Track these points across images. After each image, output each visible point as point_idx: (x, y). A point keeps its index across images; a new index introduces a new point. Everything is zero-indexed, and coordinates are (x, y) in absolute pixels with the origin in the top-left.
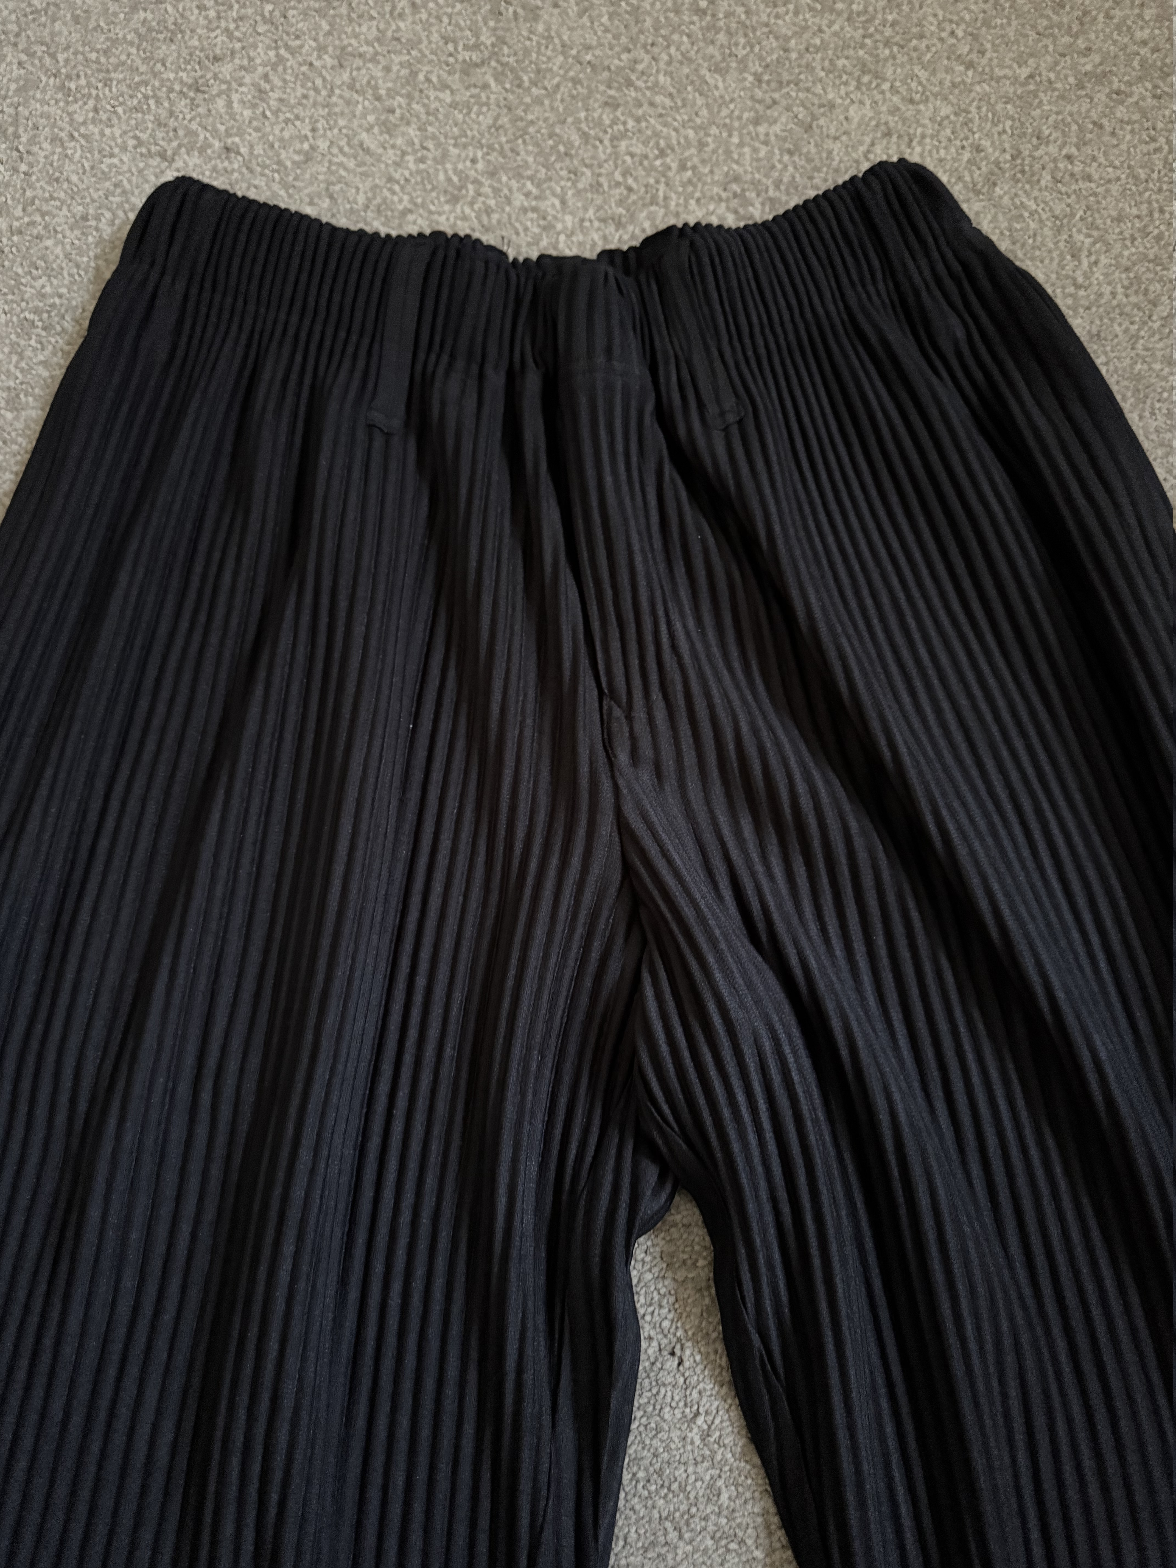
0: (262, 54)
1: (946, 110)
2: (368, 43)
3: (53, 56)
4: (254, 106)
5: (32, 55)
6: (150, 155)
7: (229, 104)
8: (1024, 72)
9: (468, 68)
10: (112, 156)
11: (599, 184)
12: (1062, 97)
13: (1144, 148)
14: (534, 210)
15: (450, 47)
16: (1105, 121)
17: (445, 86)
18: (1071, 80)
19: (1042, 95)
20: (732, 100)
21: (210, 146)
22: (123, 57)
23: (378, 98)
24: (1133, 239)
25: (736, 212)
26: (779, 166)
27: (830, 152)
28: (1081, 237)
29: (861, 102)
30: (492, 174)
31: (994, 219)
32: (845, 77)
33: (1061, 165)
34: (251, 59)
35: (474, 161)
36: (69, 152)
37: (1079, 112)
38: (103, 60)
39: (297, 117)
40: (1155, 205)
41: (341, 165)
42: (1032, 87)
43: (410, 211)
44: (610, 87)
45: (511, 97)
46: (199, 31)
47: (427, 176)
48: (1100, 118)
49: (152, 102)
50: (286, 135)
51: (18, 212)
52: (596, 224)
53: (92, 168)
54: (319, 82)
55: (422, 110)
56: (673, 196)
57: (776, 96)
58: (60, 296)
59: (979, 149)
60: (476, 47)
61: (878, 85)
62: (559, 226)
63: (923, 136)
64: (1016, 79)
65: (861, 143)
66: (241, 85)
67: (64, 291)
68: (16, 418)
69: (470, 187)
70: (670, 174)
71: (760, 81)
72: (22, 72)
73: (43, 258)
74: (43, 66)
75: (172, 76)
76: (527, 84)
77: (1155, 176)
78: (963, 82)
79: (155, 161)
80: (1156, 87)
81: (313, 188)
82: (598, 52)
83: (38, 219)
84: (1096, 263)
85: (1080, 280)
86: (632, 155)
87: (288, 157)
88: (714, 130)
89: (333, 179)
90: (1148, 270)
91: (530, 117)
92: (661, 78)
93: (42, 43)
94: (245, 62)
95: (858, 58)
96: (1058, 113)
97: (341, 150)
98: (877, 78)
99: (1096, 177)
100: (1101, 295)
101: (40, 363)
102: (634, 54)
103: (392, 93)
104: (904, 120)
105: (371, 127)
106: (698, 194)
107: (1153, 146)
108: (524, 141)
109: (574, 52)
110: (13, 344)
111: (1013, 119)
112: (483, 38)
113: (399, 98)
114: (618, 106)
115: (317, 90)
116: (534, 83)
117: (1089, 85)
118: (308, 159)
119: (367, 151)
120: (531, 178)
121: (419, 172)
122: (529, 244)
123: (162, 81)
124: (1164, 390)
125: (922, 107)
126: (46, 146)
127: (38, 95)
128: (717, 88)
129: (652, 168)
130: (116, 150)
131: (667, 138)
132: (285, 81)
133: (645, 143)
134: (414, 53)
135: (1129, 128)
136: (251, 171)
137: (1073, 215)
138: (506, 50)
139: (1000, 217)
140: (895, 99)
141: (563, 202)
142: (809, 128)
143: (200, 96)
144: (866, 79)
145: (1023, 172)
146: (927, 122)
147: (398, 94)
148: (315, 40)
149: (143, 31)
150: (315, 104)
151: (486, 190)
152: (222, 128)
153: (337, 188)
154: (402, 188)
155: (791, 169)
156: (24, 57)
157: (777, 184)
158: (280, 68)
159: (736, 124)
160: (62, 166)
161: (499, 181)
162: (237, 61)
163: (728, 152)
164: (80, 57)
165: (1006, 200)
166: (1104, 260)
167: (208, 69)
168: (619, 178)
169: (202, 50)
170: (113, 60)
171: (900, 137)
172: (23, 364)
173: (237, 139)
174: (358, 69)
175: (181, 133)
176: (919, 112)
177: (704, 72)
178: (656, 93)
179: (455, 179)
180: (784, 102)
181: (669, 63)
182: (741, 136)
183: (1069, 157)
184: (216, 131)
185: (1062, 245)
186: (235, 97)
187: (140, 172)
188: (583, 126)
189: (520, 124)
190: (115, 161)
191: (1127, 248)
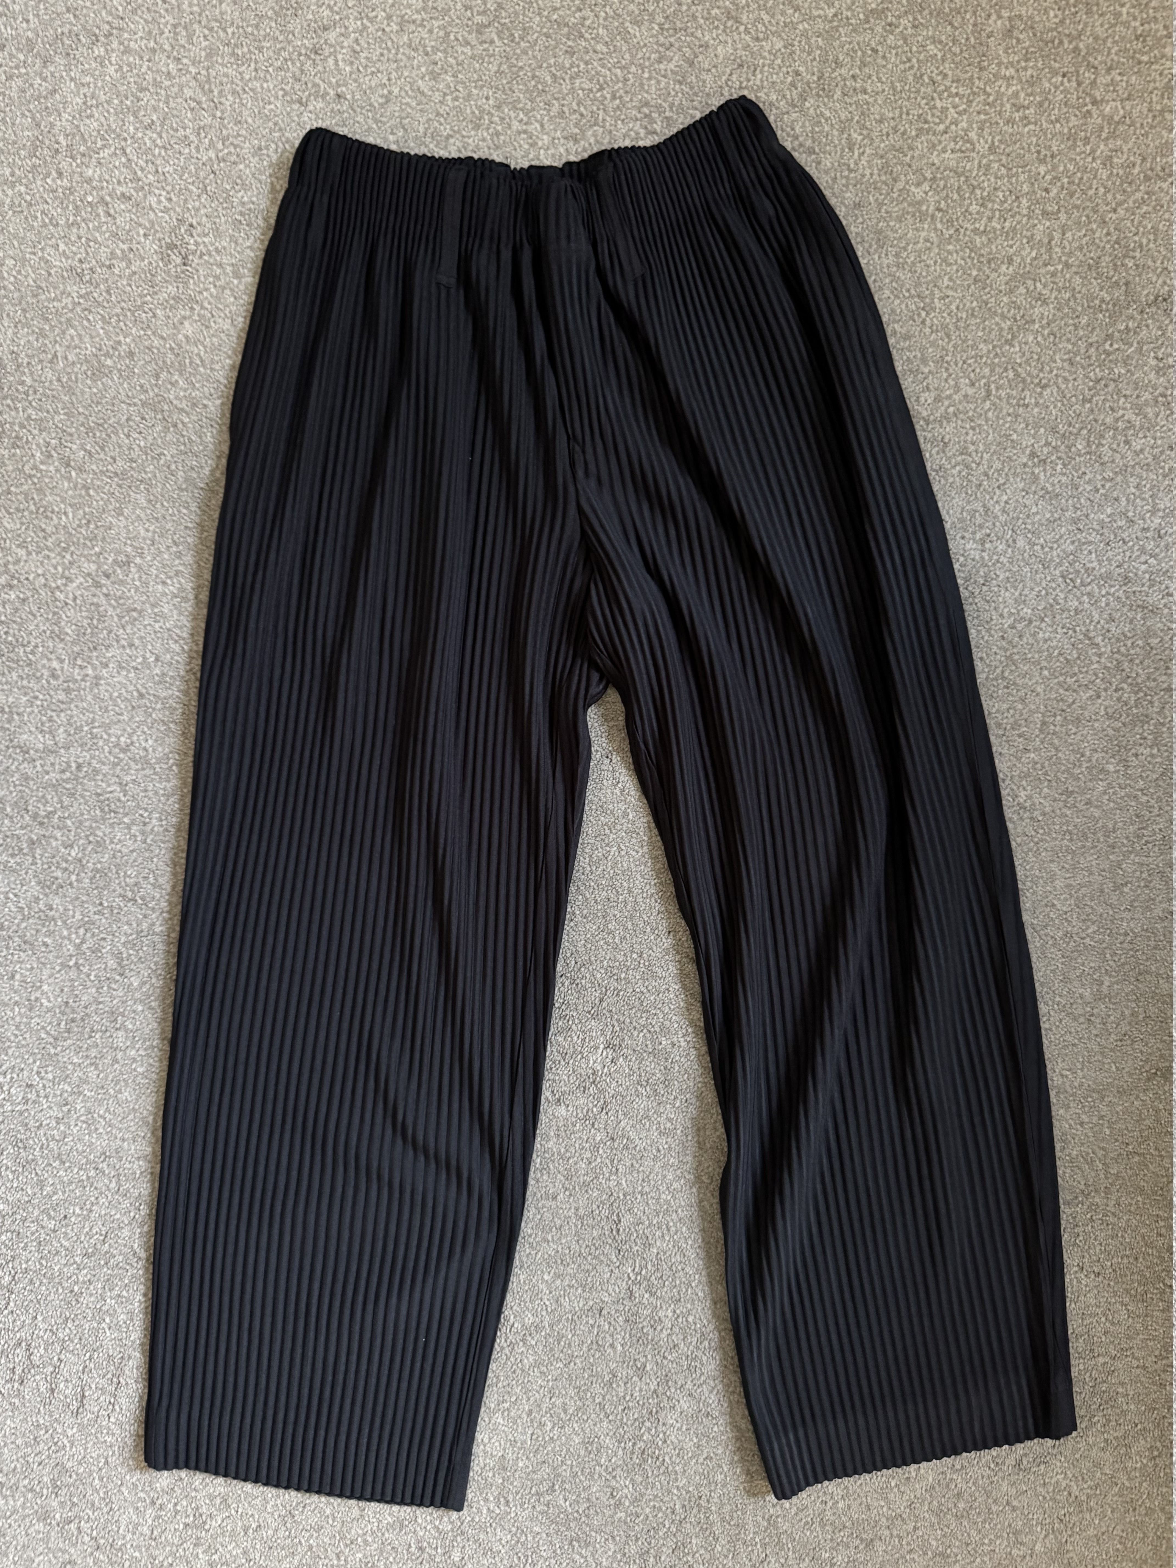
0: (353, 25)
1: (779, 45)
2: (418, 12)
3: (224, 30)
4: (352, 63)
5: (211, 29)
6: (292, 101)
7: (336, 61)
8: (831, 12)
9: (480, 29)
10: (270, 103)
11: (564, 112)
12: (854, 30)
13: (902, 67)
14: (525, 132)
15: (469, 13)
16: (880, 48)
17: (468, 43)
18: (861, 16)
19: (841, 29)
20: (645, 45)
21: (328, 94)
22: (268, 30)
23: (427, 54)
24: (888, 135)
25: (646, 128)
26: (673, 93)
27: (704, 82)
28: (855, 135)
29: (726, 42)
30: (499, 107)
31: (803, 126)
32: (716, 23)
33: (848, 83)
34: (346, 28)
35: (487, 98)
36: (245, 101)
37: (864, 42)
38: (256, 32)
39: (379, 71)
40: (904, 109)
41: (407, 104)
42: (835, 24)
43: (452, 136)
44: (568, 39)
45: (508, 49)
46: (313, 7)
47: (460, 111)
48: (877, 45)
49: (289, 63)
50: (373, 84)
51: (220, 146)
52: (562, 141)
53: (259, 112)
54: (390, 44)
55: (454, 62)
56: (608, 119)
57: (672, 40)
58: (253, 203)
59: (797, 73)
60: (484, 12)
61: (737, 28)
62: (540, 143)
63: (764, 66)
64: (826, 16)
65: (724, 73)
66: (342, 48)
67: (254, 199)
68: (240, 283)
69: (486, 117)
70: (606, 102)
71: (662, 29)
72: (207, 43)
73: (239, 177)
74: (219, 37)
75: (299, 43)
76: (517, 40)
77: (907, 88)
78: (792, 22)
79: (296, 106)
80: (915, 19)
81: (392, 122)
82: (561, 13)
83: (233, 150)
84: (863, 153)
85: (852, 166)
86: (583, 90)
87: (376, 100)
88: (633, 69)
89: (404, 115)
90: (895, 157)
91: (520, 64)
92: (601, 31)
93: (216, 21)
94: (343, 30)
95: (725, 7)
96: (850, 43)
97: (407, 92)
98: (737, 22)
99: (869, 91)
100: (863, 176)
101: (248, 247)
102: (584, 12)
103: (435, 50)
104: (752, 53)
105: (424, 76)
106: (623, 117)
107: (908, 65)
108: (517, 83)
109: (546, 13)
110: (231, 236)
111: (820, 48)
112: (489, 6)
113: (439, 54)
114: (574, 53)
115: (389, 50)
116: (522, 38)
117: (872, 20)
118: (388, 101)
119: (422, 93)
120: (521, 109)
121: (455, 108)
122: (523, 157)
123: (293, 47)
124: (895, 238)
125: (764, 43)
126: (230, 97)
127: (220, 61)
128: (635, 37)
129: (596, 99)
130: (272, 99)
131: (605, 77)
132: (368, 43)
133: (591, 80)
134: (446, 18)
135: (894, 52)
136: (355, 111)
137: (852, 119)
138: (504, 14)
139: (807, 124)
140: (747, 38)
141: (542, 126)
142: (691, 64)
143: (318, 57)
144: (729, 24)
145: (824, 89)
146: (766, 54)
147: (438, 50)
148: (384, 11)
149: (277, 8)
150: (388, 60)
151: (496, 119)
152: (334, 81)
153: (406, 121)
154: (445, 119)
155: (680, 95)
156: (206, 32)
157: (671, 106)
158: (365, 34)
159: (647, 64)
160: (241, 112)
161: (503, 112)
162: (338, 30)
163: (642, 85)
164: (241, 30)
165: (812, 111)
166: (868, 151)
167: (320, 37)
168: (576, 108)
169: (316, 22)
170: (262, 33)
171: (749, 67)
172: (238, 249)
173: (344, 89)
174: (413, 32)
175: (310, 85)
176: (762, 47)
177: (627, 24)
178: (598, 42)
179: (477, 112)
180: (677, 45)
181: (605, 19)
182: (650, 72)
183: (854, 77)
184: (331, 83)
185: (843, 141)
186: (340, 57)
187: (288, 114)
188: (553, 69)
189: (515, 69)
190: (272, 107)
191: (883, 141)
